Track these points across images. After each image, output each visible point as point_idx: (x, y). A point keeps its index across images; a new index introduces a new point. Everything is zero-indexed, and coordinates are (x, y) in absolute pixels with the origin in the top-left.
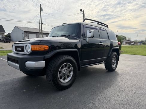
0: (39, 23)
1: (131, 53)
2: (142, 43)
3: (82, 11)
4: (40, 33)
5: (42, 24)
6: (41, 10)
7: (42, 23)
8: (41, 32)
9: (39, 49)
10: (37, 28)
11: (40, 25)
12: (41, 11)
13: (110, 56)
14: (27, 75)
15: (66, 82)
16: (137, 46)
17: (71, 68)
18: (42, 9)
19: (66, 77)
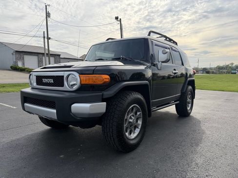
0: (44, 37)
1: (199, 88)
2: (205, 72)
3: (119, 19)
4: (45, 54)
5: (49, 39)
6: (48, 15)
7: (49, 37)
8: (47, 53)
9: (94, 82)
10: (40, 46)
11: (46, 40)
12: (46, 18)
13: (185, 91)
14: (49, 128)
15: (133, 137)
16: (200, 77)
17: (138, 113)
18: (49, 13)
19: (133, 129)
